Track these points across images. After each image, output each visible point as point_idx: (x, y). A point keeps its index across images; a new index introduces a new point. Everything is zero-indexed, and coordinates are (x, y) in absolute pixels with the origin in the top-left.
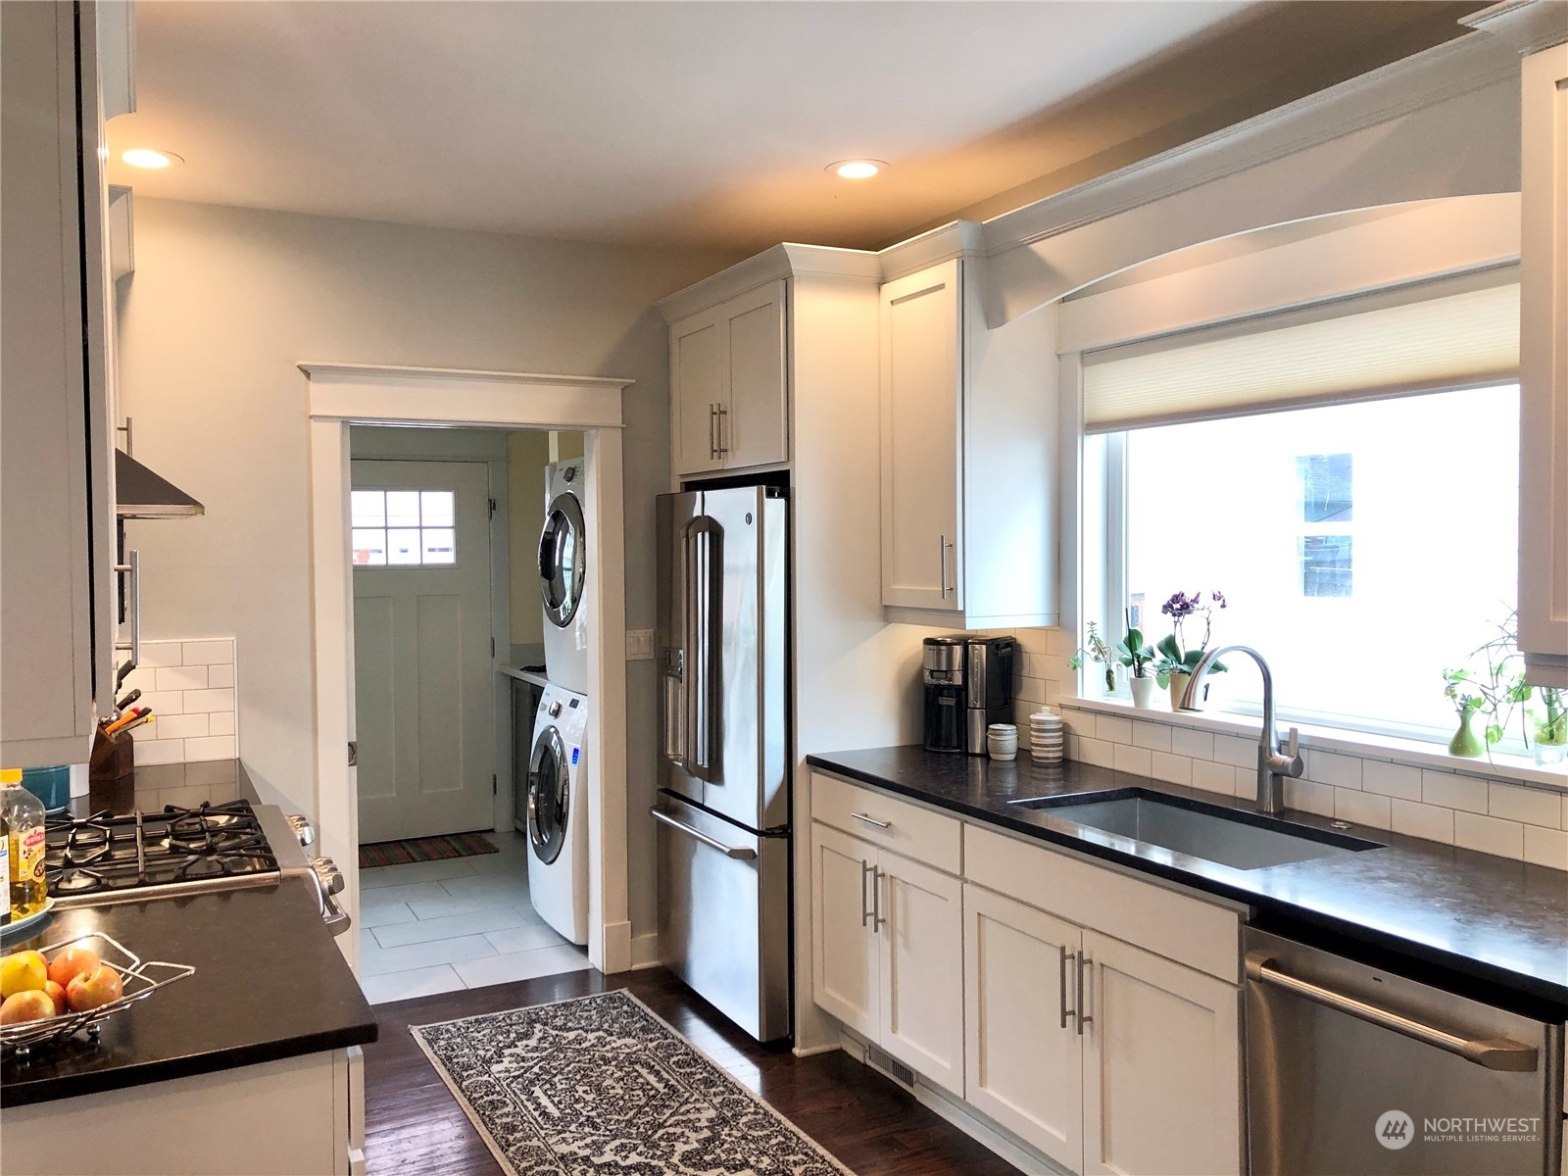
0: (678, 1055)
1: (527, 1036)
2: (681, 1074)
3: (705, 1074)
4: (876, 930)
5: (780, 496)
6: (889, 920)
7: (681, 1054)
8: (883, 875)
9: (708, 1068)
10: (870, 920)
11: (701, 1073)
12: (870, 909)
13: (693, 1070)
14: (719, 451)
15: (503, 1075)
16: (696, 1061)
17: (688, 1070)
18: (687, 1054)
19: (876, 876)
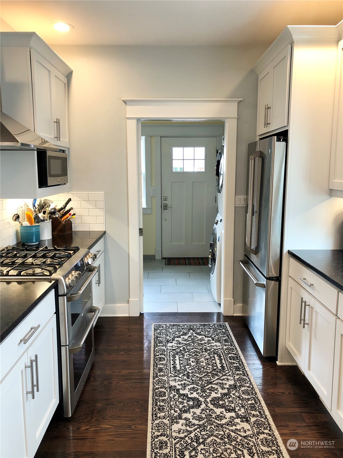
0: (232, 354)
1: (185, 334)
2: (229, 362)
3: (238, 365)
4: (304, 327)
5: (283, 141)
6: (310, 324)
7: (233, 354)
8: (309, 305)
9: (240, 362)
10: (302, 322)
11: (237, 364)
12: (303, 318)
13: (235, 361)
14: (267, 124)
15: (170, 348)
16: (237, 358)
17: (233, 361)
18: (235, 354)
19: (305, 305)
